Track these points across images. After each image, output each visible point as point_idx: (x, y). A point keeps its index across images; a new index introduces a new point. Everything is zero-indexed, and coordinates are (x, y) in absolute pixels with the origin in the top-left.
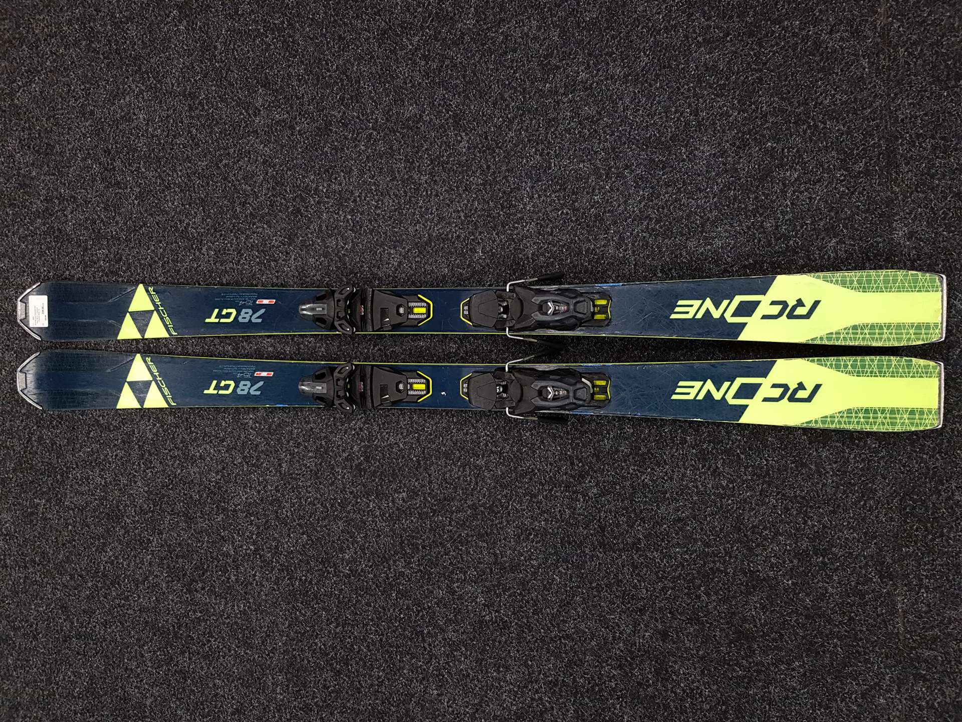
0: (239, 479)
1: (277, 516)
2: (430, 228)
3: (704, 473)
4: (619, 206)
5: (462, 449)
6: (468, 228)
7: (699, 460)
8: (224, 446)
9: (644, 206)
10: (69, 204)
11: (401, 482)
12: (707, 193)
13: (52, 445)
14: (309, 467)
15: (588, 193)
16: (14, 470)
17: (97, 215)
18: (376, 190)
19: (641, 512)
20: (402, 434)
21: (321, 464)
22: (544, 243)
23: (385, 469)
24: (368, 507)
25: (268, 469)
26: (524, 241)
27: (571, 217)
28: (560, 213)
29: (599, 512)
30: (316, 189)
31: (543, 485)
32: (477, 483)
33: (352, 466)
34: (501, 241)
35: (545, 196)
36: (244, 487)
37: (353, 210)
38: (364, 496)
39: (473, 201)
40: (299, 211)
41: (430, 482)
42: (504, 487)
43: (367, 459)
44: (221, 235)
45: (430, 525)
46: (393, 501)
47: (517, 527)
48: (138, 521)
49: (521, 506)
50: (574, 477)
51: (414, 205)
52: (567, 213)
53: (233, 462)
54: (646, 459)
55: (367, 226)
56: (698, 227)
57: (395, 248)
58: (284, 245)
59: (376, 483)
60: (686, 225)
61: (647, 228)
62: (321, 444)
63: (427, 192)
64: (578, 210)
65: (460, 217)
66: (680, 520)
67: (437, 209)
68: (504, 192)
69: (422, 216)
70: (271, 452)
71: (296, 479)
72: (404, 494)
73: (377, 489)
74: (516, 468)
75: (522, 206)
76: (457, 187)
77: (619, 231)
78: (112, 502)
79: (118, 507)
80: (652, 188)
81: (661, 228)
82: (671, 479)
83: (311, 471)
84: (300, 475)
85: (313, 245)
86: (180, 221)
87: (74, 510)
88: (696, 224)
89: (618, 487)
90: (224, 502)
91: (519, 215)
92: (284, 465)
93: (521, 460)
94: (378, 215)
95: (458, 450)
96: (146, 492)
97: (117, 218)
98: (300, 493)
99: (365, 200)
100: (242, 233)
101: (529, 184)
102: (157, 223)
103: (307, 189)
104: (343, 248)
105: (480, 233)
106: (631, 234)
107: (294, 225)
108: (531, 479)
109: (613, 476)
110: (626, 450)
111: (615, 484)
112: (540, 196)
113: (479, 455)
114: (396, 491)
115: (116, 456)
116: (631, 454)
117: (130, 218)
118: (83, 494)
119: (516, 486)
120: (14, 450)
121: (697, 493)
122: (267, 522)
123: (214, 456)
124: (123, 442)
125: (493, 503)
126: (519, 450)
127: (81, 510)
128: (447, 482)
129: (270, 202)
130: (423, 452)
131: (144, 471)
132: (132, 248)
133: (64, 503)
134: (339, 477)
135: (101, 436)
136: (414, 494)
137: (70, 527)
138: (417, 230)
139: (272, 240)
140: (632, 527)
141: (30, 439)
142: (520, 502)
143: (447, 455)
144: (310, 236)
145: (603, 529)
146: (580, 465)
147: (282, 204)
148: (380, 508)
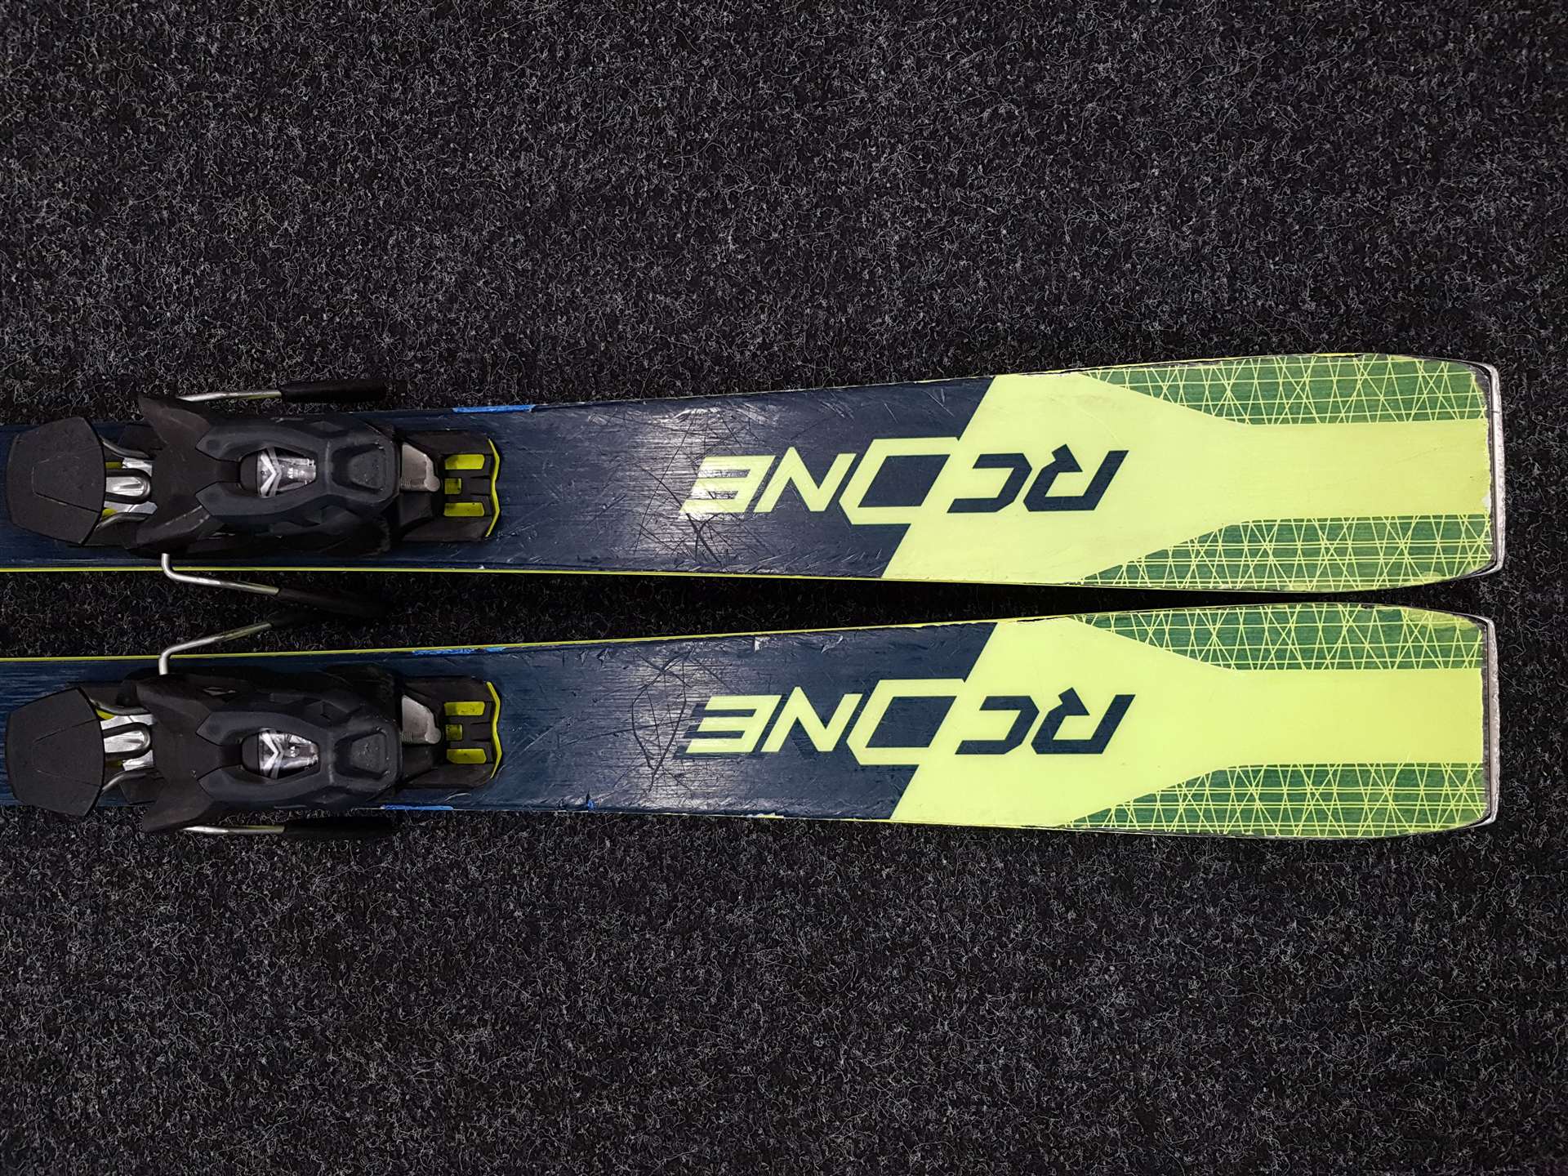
1: (51, 1117)
2: (564, 165)
3: (1466, 929)
4: (1175, 93)
5: (679, 876)
6: (690, 164)
7: (1449, 886)
9: (1254, 94)
11: (472, 991)
12: (1446, 55)
14: (158, 951)
15: (1074, 53)
18: (385, 47)
19: (1270, 1061)
20: (475, 832)
21: (199, 940)
22: (936, 211)
23: (419, 952)
24: (363, 1076)
25: (21, 961)
26: (874, 205)
27: (1021, 130)
28: (985, 115)
29: (1133, 1068)
30: (185, 47)
31: (951, 987)
32: (729, 986)
33: (304, 944)
34: (797, 204)
35: (940, 60)
37: (306, 110)
38: (347, 1041)
39: (704, 78)
40: (127, 115)
41: (573, 989)
42: (818, 995)
43: (357, 921)
45: (574, 1131)
46: (448, 1056)
47: (866, 1126)
49: (879, 1056)
50: (1049, 956)
51: (510, 92)
52: (1010, 116)
54: (1281, 890)
55: (355, 159)
56: (1423, 158)
57: (447, 228)
58: (77, 223)
59: (389, 999)
60: (1387, 154)
61: (1266, 162)
62: (199, 874)
63: (552, 52)
64: (1045, 105)
65: (662, 130)
66: (1393, 1080)
67: (585, 105)
68: (806, 52)
69: (537, 128)
70: (31, 903)
71: (114, 992)
72: (485, 1033)
73: (393, 1016)
74: (859, 934)
75: (863, 94)
76: (653, 36)
77: (1178, 171)
80: (1278, 39)
81: (1310, 162)
82: (1363, 951)
83: (166, 963)
84: (128, 976)
85: (172, 223)
88: (1417, 150)
89: (1194, 985)
91: (855, 123)
92: (74, 946)
93: (875, 907)
94: (393, 126)
95: (666, 880)
98: (129, 1038)
99: (347, 76)
101: (885, 27)
103: (157, 46)
104: (273, 230)
105: (730, 180)
106: (1217, 180)
107: (112, 159)
108: (909, 967)
109: (1180, 950)
110: (1216, 865)
111: (1185, 973)
112: (920, 64)
113: (735, 894)
114: (455, 1022)
116: (1233, 876)
119: (861, 992)
121: (1448, 994)
122: (15, 1137)
125: (786, 1051)
126: (868, 875)
128: (629, 988)
129: (33, 87)
130: (549, 892)
134: (263, 981)
136: (516, 1029)
138: (519, 172)
139: (38, 210)
140: (1240, 1109)
142: (876, 1046)
143: (627, 898)
144: (162, 193)
145: (1147, 1120)
146: (1071, 915)
147: (70, 93)
148: (402, 1081)
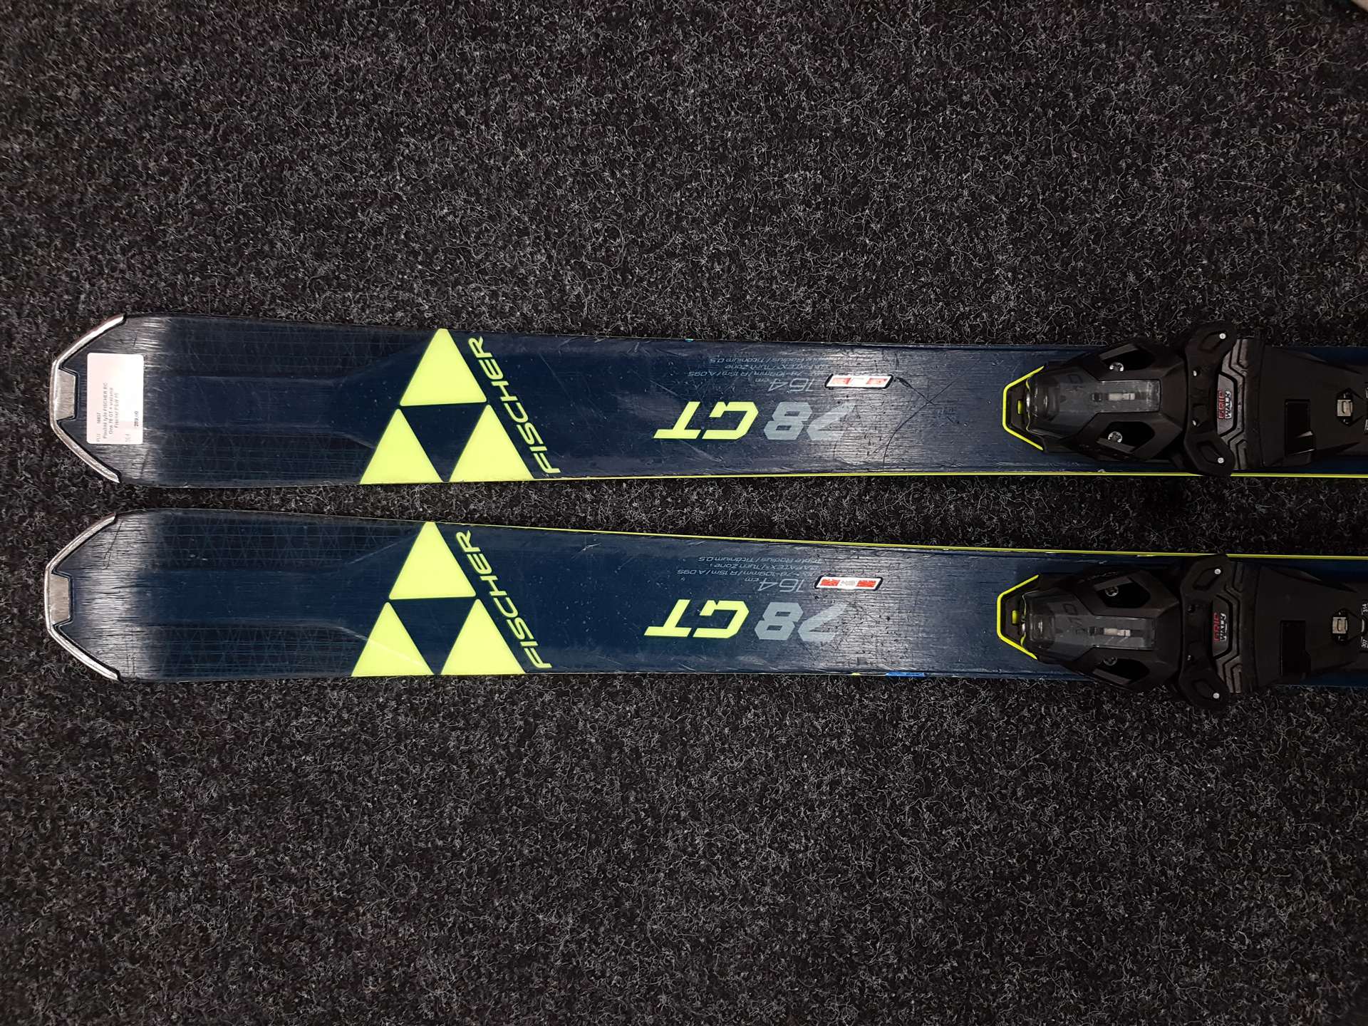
0: (1266, 858)
8: (1216, 760)
10: (686, 35)
13: (608, 749)
16: (470, 824)
17: (789, 67)
36: (1285, 883)
44: (1216, 133)
48: (907, 983)
53: (1245, 807)
78: (817, 922)
79: (837, 937)
86: (1077, 89)
87: (677, 948)
90: (1216, 928)
96: (940, 895)
97: (860, 76)
100: (1291, 127)
102: (996, 94)
115: (834, 784)
117: (905, 79)
118: (713, 899)
120: (471, 766)
123: (1180, 787)
124: (859, 741)
127: (706, 947)
131: (933, 831)
132: (908, 165)
133: (642, 925)
135: (780, 725)
137: (663, 998)
141: (529, 732)
